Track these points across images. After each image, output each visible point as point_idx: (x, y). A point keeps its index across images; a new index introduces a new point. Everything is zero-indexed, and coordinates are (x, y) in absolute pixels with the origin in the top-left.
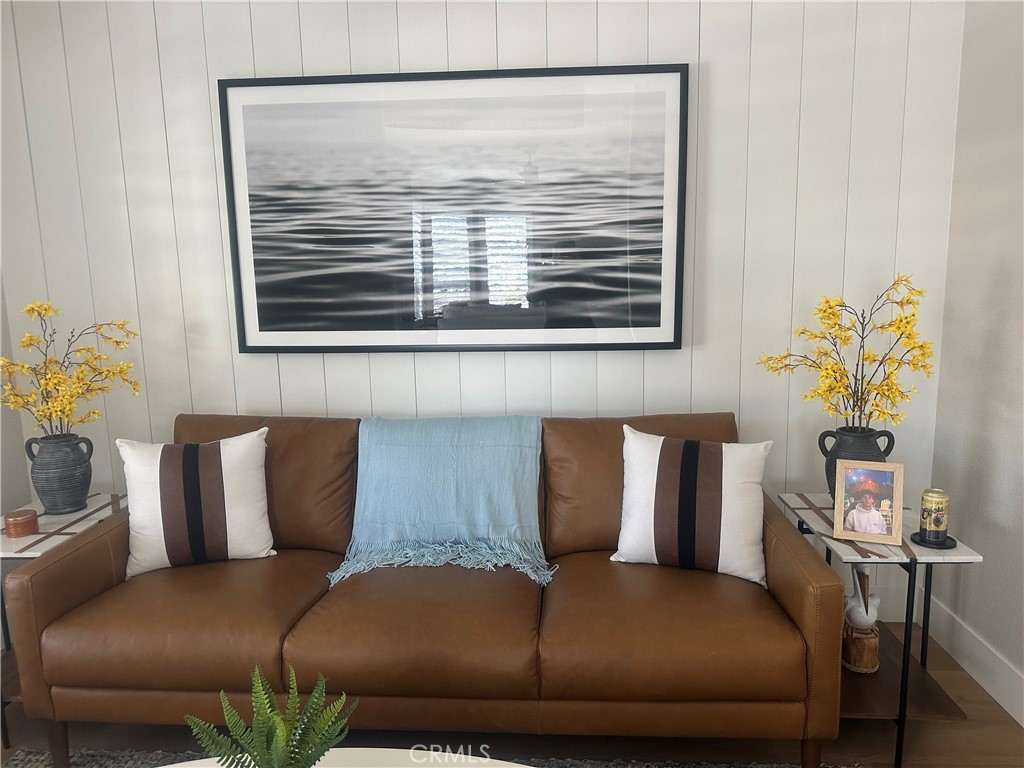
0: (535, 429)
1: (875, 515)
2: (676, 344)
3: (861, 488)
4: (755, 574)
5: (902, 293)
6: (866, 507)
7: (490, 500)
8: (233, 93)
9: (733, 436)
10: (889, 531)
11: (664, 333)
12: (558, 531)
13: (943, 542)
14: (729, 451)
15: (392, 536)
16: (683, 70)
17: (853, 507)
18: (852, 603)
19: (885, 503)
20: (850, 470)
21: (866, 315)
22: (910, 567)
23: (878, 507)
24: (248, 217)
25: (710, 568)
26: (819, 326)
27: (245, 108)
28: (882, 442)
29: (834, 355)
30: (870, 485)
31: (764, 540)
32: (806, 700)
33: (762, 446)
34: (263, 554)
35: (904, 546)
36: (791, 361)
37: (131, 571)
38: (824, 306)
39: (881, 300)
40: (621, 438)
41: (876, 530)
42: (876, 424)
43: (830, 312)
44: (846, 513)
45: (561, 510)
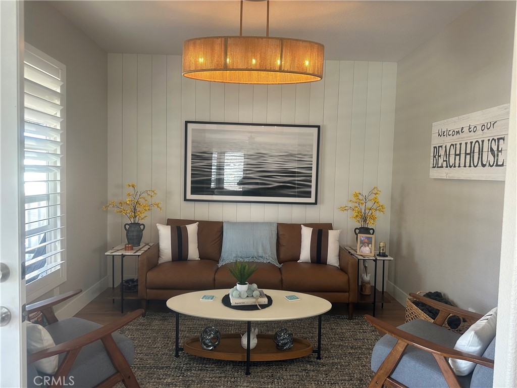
0: (275, 226)
1: (367, 248)
2: (316, 203)
3: (364, 241)
4: (337, 265)
5: (375, 191)
6: (366, 247)
7: (263, 245)
8: (189, 125)
9: (331, 229)
10: (371, 252)
11: (312, 200)
12: (282, 256)
13: (384, 255)
14: (330, 232)
15: (234, 255)
16: (319, 127)
17: (362, 246)
18: (363, 275)
19: (370, 245)
20: (362, 237)
21: (367, 196)
22: (375, 261)
23: (368, 246)
24: (191, 161)
25: (325, 263)
26: (354, 199)
27: (193, 129)
28: (371, 231)
29: (359, 207)
30: (366, 240)
31: (339, 256)
32: (349, 292)
33: (339, 231)
34: (197, 259)
35: (374, 256)
36: (346, 208)
37: (160, 262)
38: (355, 194)
39: (371, 193)
40: (301, 228)
41: (368, 252)
42: (370, 227)
43: (356, 195)
44: (360, 248)
45: (283, 249)
